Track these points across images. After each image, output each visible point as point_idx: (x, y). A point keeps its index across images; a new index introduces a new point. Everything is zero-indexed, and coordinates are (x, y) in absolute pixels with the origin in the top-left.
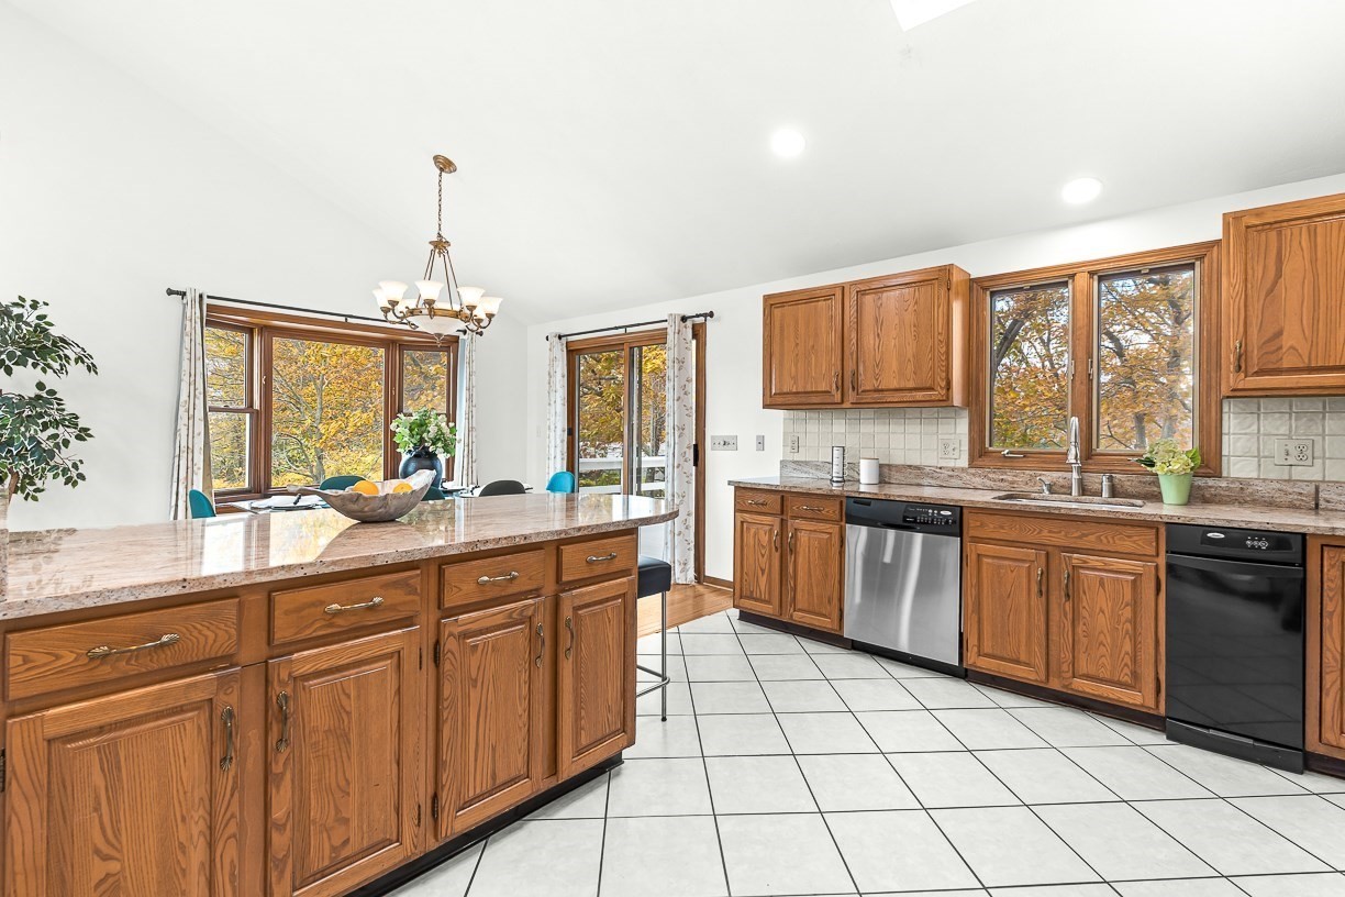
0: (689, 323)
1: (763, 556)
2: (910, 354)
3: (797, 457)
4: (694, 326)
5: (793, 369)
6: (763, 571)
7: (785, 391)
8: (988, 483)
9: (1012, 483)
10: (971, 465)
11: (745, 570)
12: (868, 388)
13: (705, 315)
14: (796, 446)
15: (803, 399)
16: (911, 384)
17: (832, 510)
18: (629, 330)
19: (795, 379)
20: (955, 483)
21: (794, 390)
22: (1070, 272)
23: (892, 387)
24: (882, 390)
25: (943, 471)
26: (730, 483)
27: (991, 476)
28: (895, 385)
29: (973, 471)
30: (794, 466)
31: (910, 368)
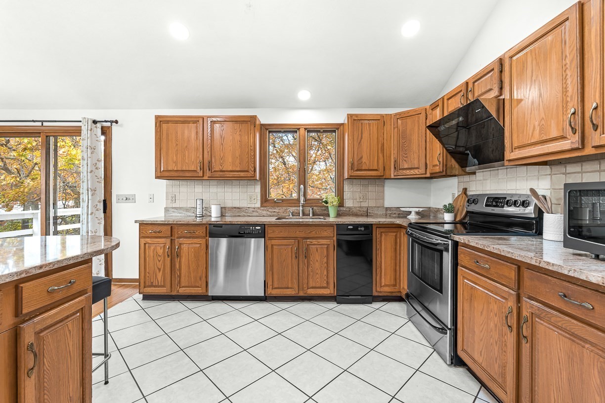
0: (99, 125)
1: (159, 261)
2: (237, 155)
3: (174, 205)
4: (102, 128)
5: (175, 158)
6: (159, 270)
7: (170, 169)
8: (269, 213)
9: (278, 213)
10: (262, 206)
11: (148, 271)
12: (217, 170)
13: (112, 122)
14: (174, 199)
15: (181, 174)
16: (238, 169)
17: (201, 231)
18: (45, 124)
19: (176, 163)
20: (255, 214)
21: (175, 169)
22: (298, 127)
23: (229, 170)
24: (224, 171)
25: (250, 209)
26: (136, 222)
27: (270, 210)
28: (230, 169)
29: (263, 208)
30: (173, 210)
31: (238, 161)
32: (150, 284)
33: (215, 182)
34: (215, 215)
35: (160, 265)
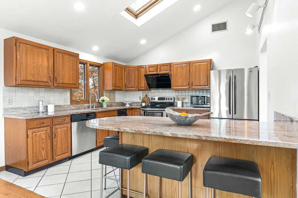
1: (43, 143)
2: (71, 75)
3: (11, 106)
6: (43, 149)
7: (28, 79)
8: (75, 108)
9: (80, 107)
10: (71, 104)
11: (35, 152)
12: (60, 82)
14: (10, 102)
15: (37, 83)
16: (71, 83)
17: (68, 120)
20: (69, 109)
21: (33, 80)
23: (67, 83)
24: (64, 83)
25: (66, 106)
27: (76, 106)
28: (67, 82)
31: (71, 78)
32: (37, 161)
33: (43, 89)
34: (51, 111)
35: (44, 145)
